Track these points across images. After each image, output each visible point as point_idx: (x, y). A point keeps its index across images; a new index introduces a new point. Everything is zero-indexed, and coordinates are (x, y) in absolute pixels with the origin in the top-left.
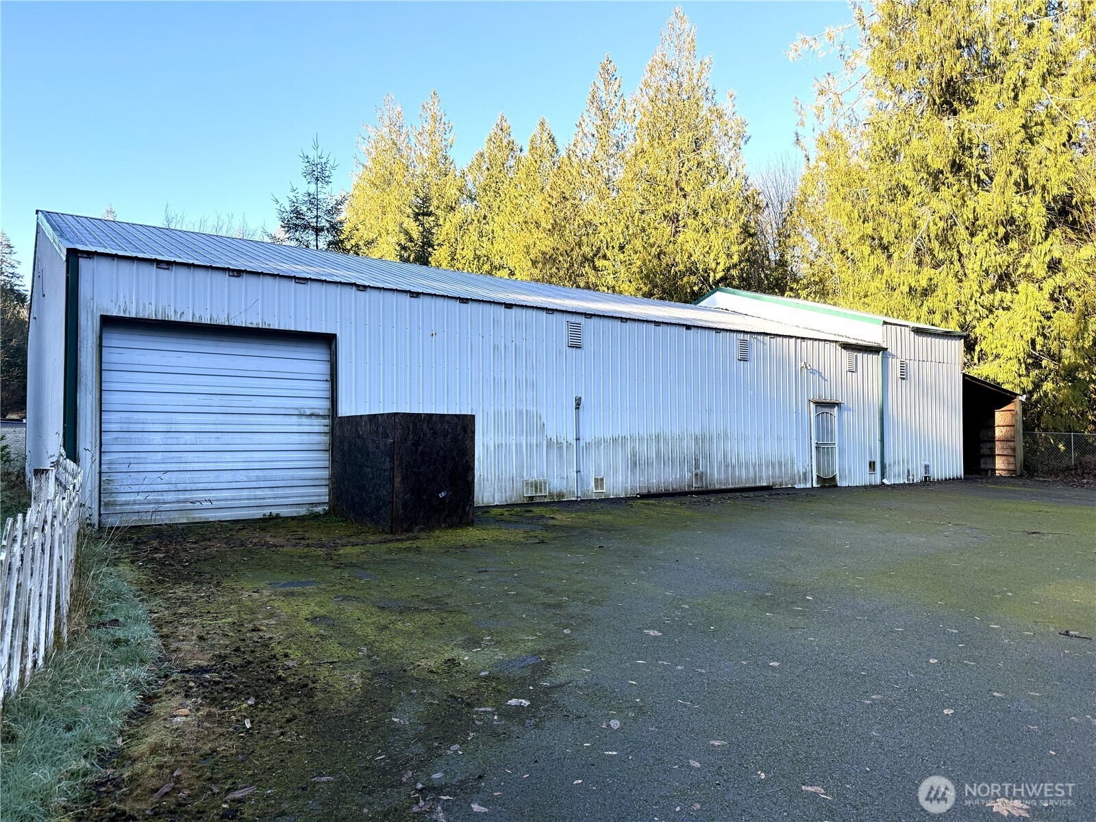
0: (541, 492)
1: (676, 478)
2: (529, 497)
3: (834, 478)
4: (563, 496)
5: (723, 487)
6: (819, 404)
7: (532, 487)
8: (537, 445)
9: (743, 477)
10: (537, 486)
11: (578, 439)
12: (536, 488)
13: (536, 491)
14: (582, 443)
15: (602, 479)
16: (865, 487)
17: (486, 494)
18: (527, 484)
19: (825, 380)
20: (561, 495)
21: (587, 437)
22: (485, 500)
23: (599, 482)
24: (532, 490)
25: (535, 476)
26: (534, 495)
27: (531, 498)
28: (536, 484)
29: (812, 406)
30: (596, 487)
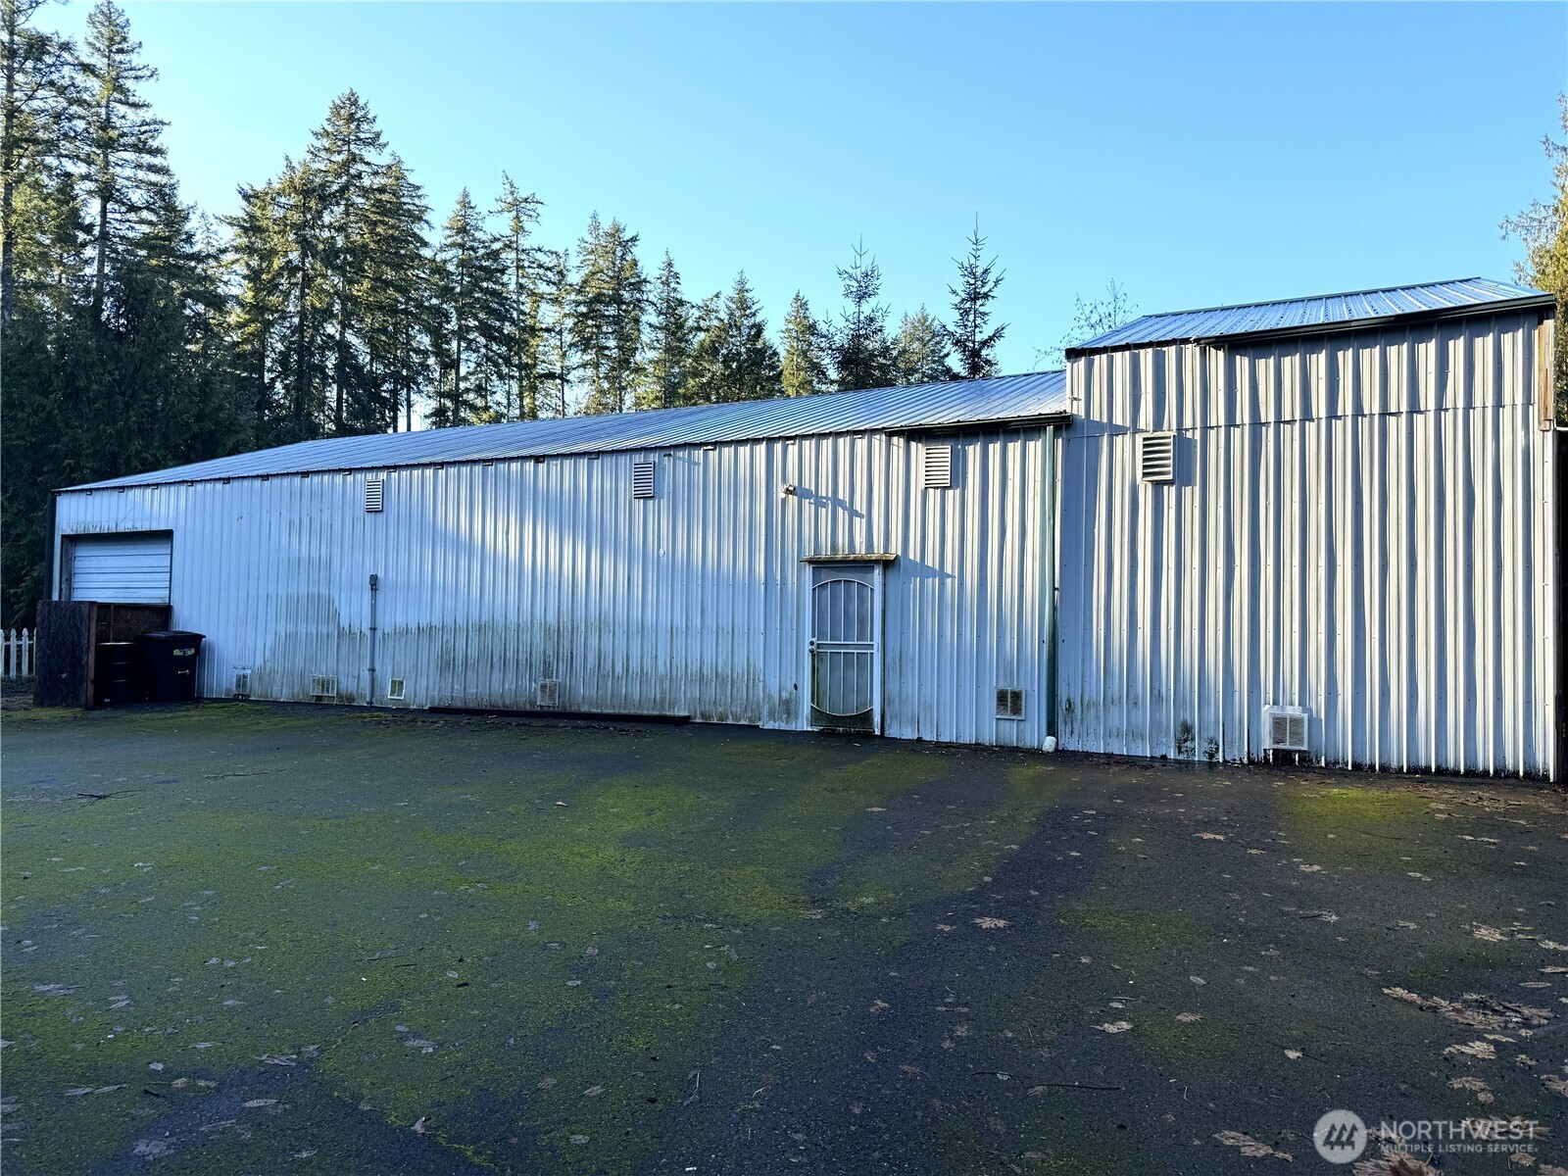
0: (328, 691)
1: (510, 689)
2: (317, 697)
3: (866, 717)
4: (354, 700)
5: (594, 710)
6: (818, 564)
7: (318, 684)
8: (328, 635)
9: (637, 697)
10: (324, 684)
11: (373, 629)
12: (323, 686)
13: (323, 691)
14: (379, 634)
15: (401, 683)
16: (977, 748)
17: (275, 688)
18: (314, 680)
19: (853, 513)
20: (351, 698)
21: (386, 624)
22: (274, 694)
23: (397, 685)
24: (318, 689)
25: (323, 671)
26: (320, 694)
27: (319, 698)
28: (323, 681)
29: (808, 570)
30: (392, 693)
